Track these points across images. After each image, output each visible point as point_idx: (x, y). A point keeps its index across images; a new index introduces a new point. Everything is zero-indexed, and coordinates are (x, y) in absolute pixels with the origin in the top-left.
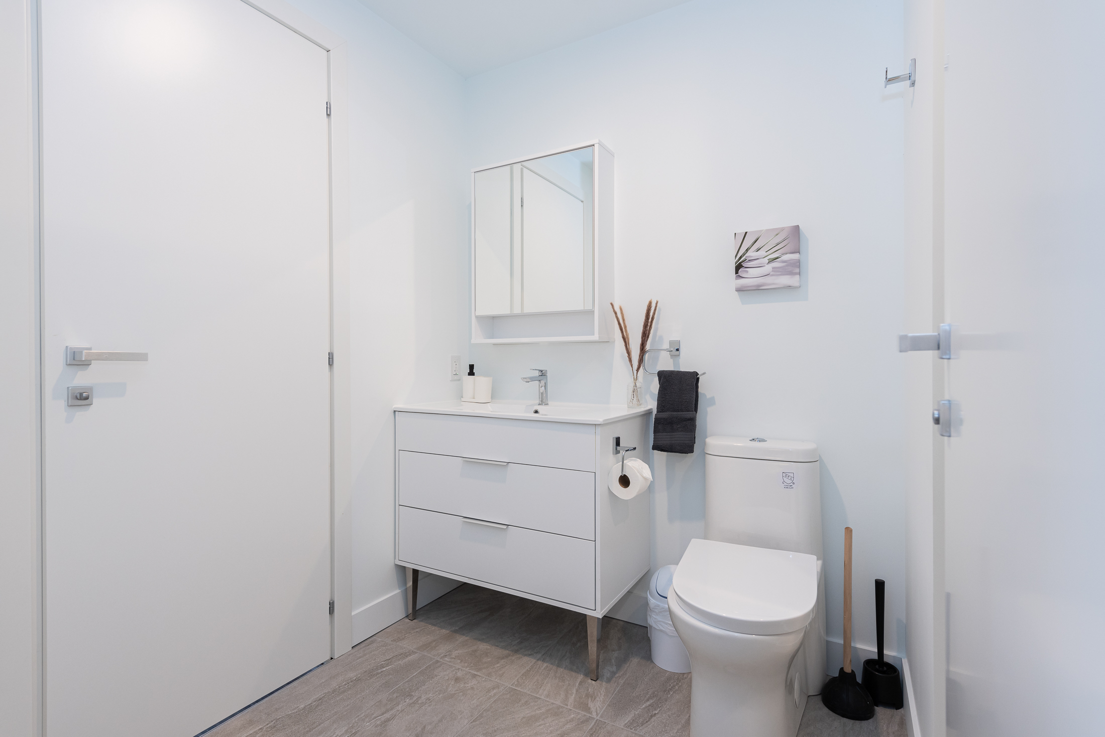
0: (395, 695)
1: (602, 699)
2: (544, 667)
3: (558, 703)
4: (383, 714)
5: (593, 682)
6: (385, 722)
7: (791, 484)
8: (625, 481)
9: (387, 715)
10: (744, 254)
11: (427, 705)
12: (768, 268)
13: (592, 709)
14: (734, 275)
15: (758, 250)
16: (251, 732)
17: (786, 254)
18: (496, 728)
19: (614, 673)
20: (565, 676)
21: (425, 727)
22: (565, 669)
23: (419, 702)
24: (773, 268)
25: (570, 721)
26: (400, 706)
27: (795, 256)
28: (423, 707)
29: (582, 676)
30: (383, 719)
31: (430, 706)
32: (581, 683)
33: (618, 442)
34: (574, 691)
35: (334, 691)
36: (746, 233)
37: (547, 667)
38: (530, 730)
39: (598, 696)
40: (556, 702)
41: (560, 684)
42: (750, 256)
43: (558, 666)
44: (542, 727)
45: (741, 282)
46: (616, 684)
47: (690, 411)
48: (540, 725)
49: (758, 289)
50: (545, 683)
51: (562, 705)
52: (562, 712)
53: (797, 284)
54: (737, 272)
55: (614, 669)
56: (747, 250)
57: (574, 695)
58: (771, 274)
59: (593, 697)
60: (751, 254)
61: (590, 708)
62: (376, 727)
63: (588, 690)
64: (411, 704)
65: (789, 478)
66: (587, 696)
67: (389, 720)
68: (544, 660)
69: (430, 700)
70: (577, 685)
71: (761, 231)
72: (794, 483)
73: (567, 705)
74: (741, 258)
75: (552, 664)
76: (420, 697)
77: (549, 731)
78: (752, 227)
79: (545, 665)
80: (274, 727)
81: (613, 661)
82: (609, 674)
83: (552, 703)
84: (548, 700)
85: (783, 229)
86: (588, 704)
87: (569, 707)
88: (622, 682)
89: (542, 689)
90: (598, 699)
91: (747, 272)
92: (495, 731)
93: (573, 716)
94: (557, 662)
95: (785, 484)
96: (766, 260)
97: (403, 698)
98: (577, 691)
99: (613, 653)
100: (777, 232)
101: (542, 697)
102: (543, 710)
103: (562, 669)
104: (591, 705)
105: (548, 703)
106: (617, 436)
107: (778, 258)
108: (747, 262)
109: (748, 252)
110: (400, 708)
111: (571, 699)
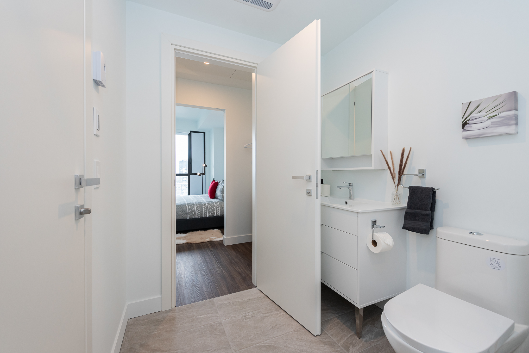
0: (273, 308)
1: (358, 348)
2: (337, 321)
3: (335, 340)
4: (266, 313)
5: (358, 338)
6: (265, 317)
7: (498, 267)
8: (374, 243)
9: (267, 315)
10: (469, 116)
11: (281, 317)
12: (488, 123)
13: (350, 351)
14: (461, 129)
15: (480, 112)
16: (227, 302)
17: (503, 112)
18: (302, 338)
19: (371, 339)
20: (345, 329)
21: (277, 325)
22: (347, 326)
23: (280, 314)
24: (492, 122)
25: (336, 351)
26: (272, 313)
27: (513, 113)
28: (280, 317)
29: (353, 333)
30: (265, 315)
31: (283, 318)
32: (351, 336)
33: (375, 222)
34: (346, 339)
35: (255, 298)
36: (470, 102)
37: (338, 322)
38: (316, 346)
39: (357, 346)
40: (334, 340)
41: (340, 332)
42: (473, 117)
43: (344, 324)
44: (322, 347)
45: (466, 133)
46: (369, 344)
47: (427, 211)
48: (322, 346)
49: (479, 137)
50: (333, 329)
51: (337, 342)
52: (335, 345)
53: (514, 132)
54: (463, 127)
55: (373, 337)
56: (471, 113)
57: (344, 340)
58: (490, 126)
59: (354, 345)
60: (474, 115)
61: (349, 350)
62: (261, 317)
63: (353, 341)
64: (277, 314)
65: (497, 262)
66: (351, 343)
67: (266, 317)
68: (338, 318)
69: (284, 315)
70: (349, 336)
71: (482, 99)
72: (500, 267)
73: (339, 343)
74: (466, 118)
75: (341, 322)
76: (281, 313)
77: (324, 351)
78: (475, 98)
79: (338, 320)
80: (233, 303)
81: (374, 333)
82: (368, 338)
83: (332, 339)
84: (331, 337)
85: (500, 96)
86: (349, 348)
87: (339, 345)
88: (374, 345)
89: (331, 331)
90: (356, 347)
91: (471, 127)
92: (302, 339)
93: (339, 349)
94: (344, 322)
95: (493, 266)
96: (486, 118)
97: (275, 310)
98: (347, 339)
99: (376, 329)
100: (495, 99)
101: (329, 335)
102: (327, 340)
103: (345, 326)
104: (351, 348)
105: (330, 338)
106: (374, 219)
107: (496, 115)
108: (471, 121)
109: (472, 114)
110: (272, 314)
111: (342, 341)
